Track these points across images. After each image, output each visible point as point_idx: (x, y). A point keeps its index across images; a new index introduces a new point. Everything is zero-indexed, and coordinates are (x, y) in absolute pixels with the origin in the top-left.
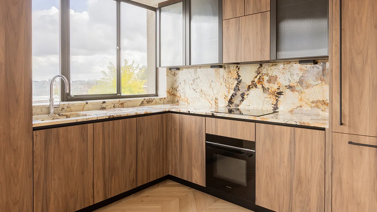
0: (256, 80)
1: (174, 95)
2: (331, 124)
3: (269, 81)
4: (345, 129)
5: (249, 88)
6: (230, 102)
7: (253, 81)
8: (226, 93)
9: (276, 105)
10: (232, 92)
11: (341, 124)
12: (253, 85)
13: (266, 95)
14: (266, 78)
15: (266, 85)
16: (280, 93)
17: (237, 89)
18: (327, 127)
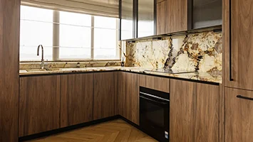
0: (183, 47)
1: (131, 60)
2: (224, 80)
3: (192, 48)
4: (235, 84)
5: (179, 54)
6: (166, 64)
7: (181, 49)
8: (163, 58)
9: (197, 66)
10: (167, 57)
11: (231, 80)
12: (181, 52)
13: (190, 59)
14: (190, 46)
15: (190, 51)
16: (200, 57)
17: (170, 54)
18: (221, 82)
